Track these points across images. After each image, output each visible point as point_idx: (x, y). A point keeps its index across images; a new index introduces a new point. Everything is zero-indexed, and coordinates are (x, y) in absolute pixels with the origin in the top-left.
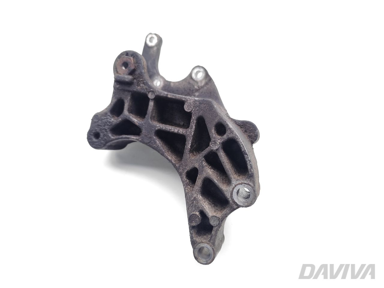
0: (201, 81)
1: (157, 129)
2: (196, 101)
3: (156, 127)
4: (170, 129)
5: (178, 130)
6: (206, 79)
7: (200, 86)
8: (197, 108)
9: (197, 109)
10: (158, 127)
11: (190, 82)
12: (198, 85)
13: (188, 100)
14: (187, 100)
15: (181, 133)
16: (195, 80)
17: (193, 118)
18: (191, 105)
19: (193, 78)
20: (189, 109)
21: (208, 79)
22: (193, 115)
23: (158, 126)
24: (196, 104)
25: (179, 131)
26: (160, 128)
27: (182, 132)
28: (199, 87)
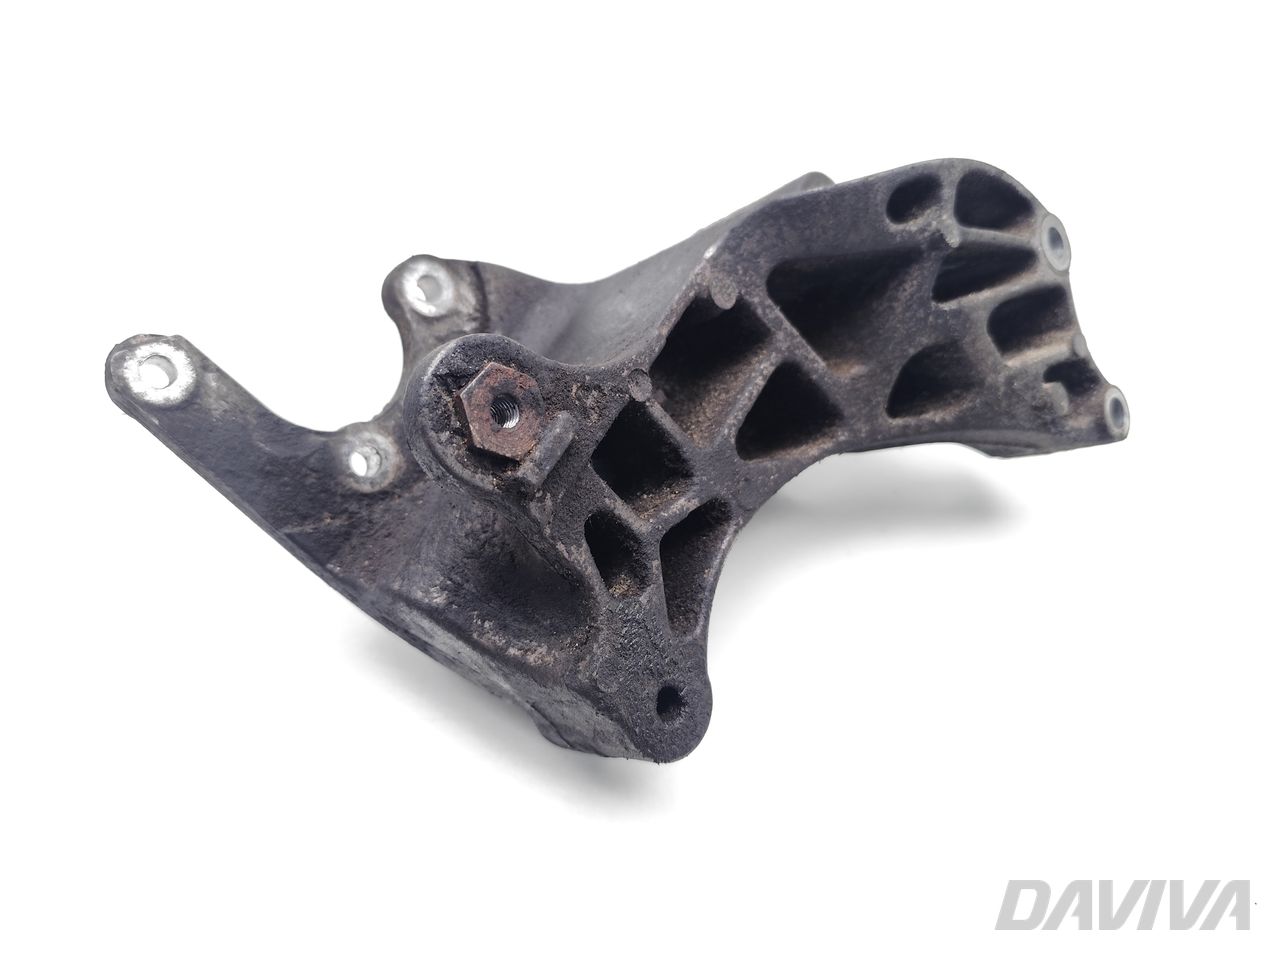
0: (459, 297)
1: (733, 440)
2: (714, 258)
3: (726, 439)
4: (750, 399)
5: (761, 374)
6: (462, 279)
7: (471, 311)
8: (739, 267)
9: (741, 272)
10: (729, 434)
11: (442, 334)
12: (465, 319)
13: (698, 281)
14: (699, 285)
15: (772, 369)
16: (443, 312)
17: (756, 300)
18: (721, 280)
19: (431, 316)
20: (729, 295)
21: (464, 272)
22: (747, 297)
23: (726, 431)
24: (724, 265)
25: (765, 372)
26: (733, 429)
27: (772, 364)
28: (475, 319)
